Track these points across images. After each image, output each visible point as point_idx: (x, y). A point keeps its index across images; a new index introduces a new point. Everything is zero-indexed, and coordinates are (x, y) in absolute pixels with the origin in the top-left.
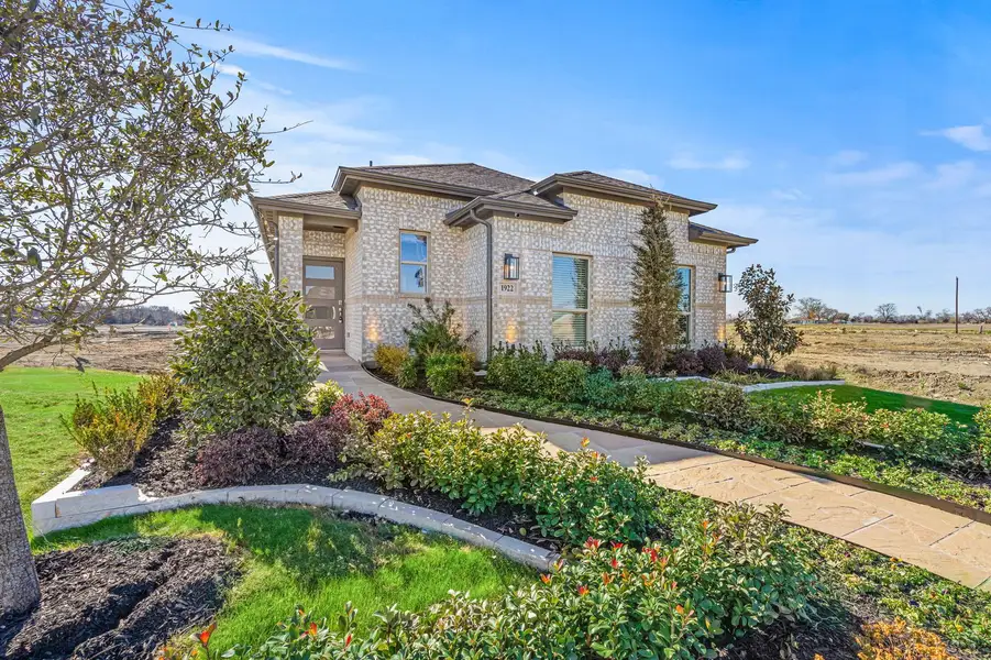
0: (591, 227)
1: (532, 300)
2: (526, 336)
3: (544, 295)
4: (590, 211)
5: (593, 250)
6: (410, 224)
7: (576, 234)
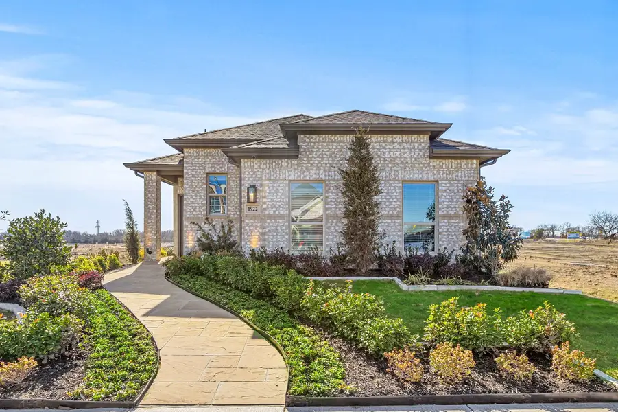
0: (323, 158)
1: (271, 217)
2: (266, 242)
3: (282, 212)
4: (322, 145)
5: (325, 176)
6: (213, 169)
7: (309, 165)
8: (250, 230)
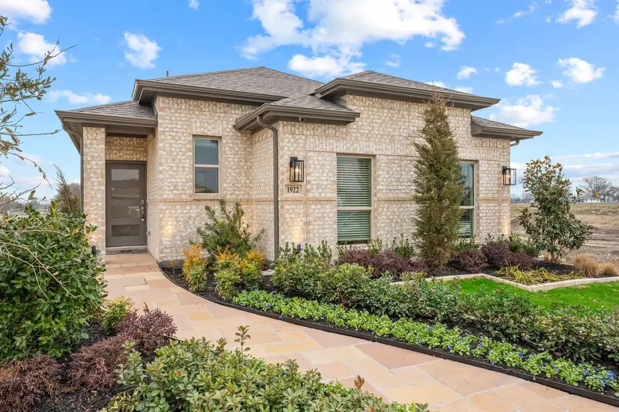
0: (373, 127)
1: (316, 201)
2: (311, 235)
3: (329, 195)
4: (372, 111)
5: (376, 149)
6: (202, 130)
7: (359, 135)
8: (291, 218)
